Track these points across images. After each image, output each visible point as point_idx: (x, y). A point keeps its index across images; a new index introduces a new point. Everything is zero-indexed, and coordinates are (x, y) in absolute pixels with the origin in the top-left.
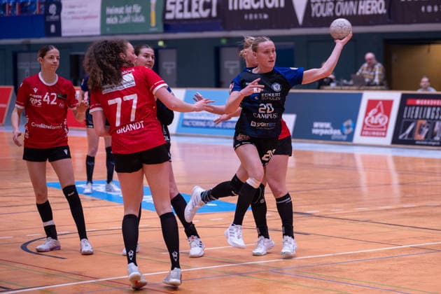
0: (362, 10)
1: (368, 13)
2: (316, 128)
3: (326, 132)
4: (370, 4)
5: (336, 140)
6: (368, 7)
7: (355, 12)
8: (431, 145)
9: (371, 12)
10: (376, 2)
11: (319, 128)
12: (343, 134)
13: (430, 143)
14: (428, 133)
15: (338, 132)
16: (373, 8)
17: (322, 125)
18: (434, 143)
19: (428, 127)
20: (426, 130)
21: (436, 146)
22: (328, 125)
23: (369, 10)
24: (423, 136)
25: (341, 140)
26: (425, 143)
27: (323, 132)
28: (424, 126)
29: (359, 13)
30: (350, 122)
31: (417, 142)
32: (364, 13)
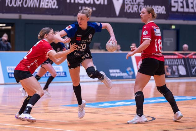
0: (42, 5)
1: (46, 7)
2: (112, 73)
3: (119, 75)
4: (48, 2)
5: (126, 78)
6: (46, 3)
7: (37, 6)
8: (175, 77)
9: (48, 7)
10: (51, 1)
11: (113, 73)
12: (129, 75)
13: (174, 76)
14: (171, 71)
15: (125, 74)
16: (49, 5)
17: (115, 71)
18: (176, 76)
19: (170, 69)
20: (170, 70)
21: (177, 77)
22: (118, 71)
23: (47, 5)
24: (170, 73)
25: (129, 78)
26: (172, 76)
27: (117, 75)
28: (168, 68)
29: (41, 6)
30: (129, 69)
31: (169, 76)
32: (43, 7)
